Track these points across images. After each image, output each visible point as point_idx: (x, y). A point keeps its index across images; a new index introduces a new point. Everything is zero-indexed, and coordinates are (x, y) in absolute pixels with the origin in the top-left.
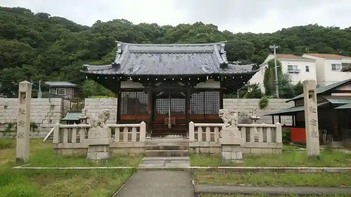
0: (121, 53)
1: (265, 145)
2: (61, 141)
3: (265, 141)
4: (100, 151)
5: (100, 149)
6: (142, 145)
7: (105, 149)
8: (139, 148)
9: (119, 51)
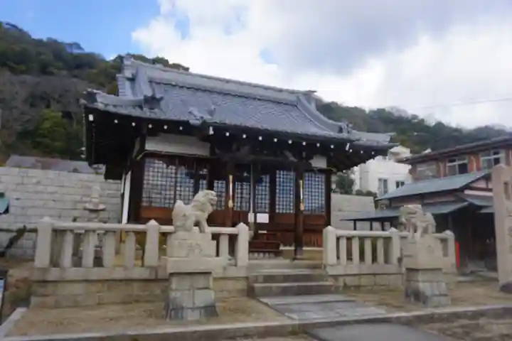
2: (55, 263)
4: (201, 286)
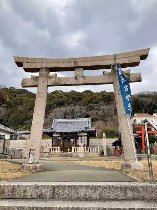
0: (54, 123)
1: (94, 153)
3: (95, 152)
5: (46, 153)
6: (58, 154)
7: (48, 153)
8: (58, 155)
9: (53, 122)
